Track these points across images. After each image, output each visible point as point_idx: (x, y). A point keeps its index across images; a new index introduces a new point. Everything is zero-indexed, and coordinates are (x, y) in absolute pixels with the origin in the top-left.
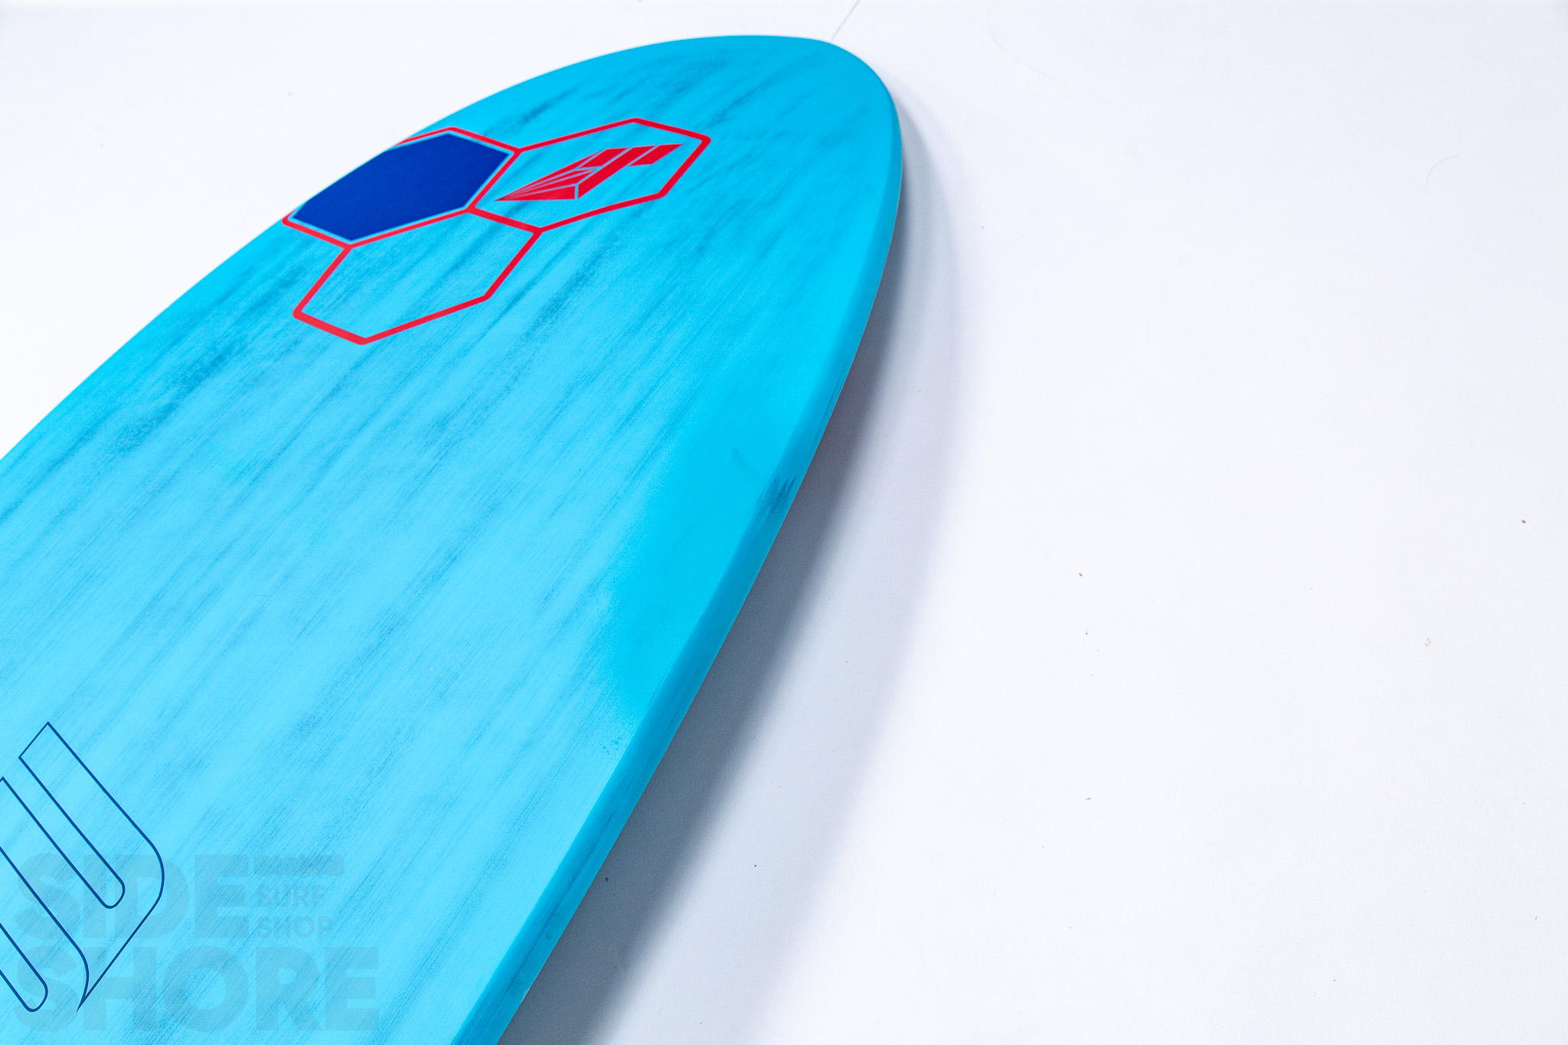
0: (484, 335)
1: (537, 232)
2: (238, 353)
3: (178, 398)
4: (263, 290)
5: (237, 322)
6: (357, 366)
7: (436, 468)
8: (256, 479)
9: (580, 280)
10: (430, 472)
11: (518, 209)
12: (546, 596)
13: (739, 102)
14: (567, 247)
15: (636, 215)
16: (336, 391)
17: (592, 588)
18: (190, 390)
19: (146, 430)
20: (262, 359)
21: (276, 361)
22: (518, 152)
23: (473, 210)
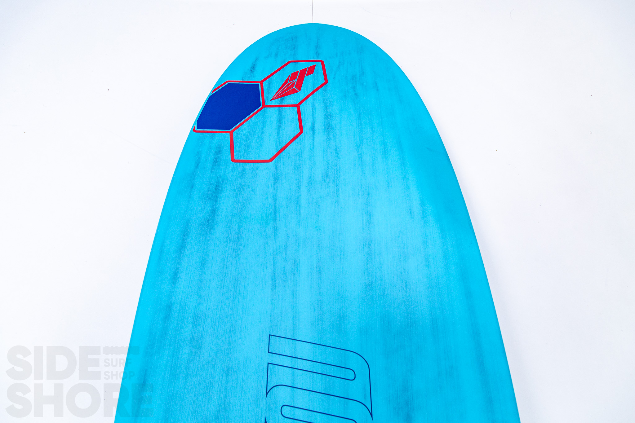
0: (314, 143)
1: (298, 106)
2: (223, 182)
3: (213, 206)
4: (211, 157)
5: (212, 172)
6: (276, 169)
7: (338, 190)
8: (274, 220)
9: (328, 116)
10: (337, 192)
11: (282, 101)
12: (410, 212)
13: (317, 47)
14: (314, 108)
15: (325, 90)
16: (276, 180)
17: (422, 204)
18: (216, 201)
19: (210, 221)
20: (236, 180)
21: (242, 179)
22: (261, 82)
23: (265, 106)
